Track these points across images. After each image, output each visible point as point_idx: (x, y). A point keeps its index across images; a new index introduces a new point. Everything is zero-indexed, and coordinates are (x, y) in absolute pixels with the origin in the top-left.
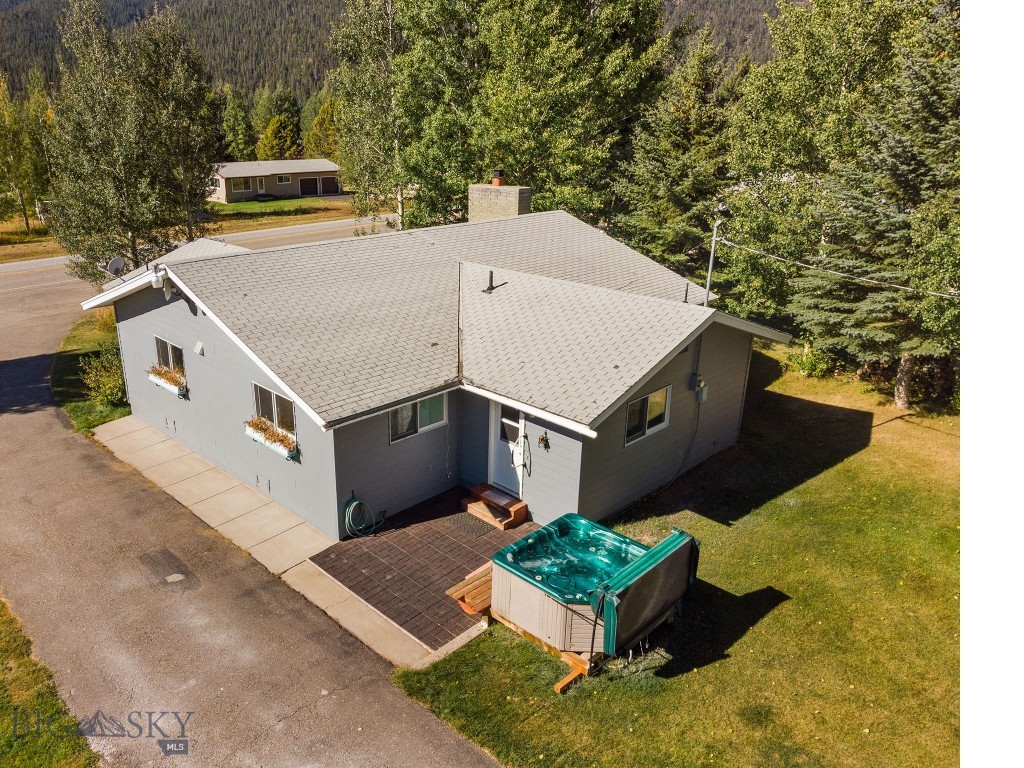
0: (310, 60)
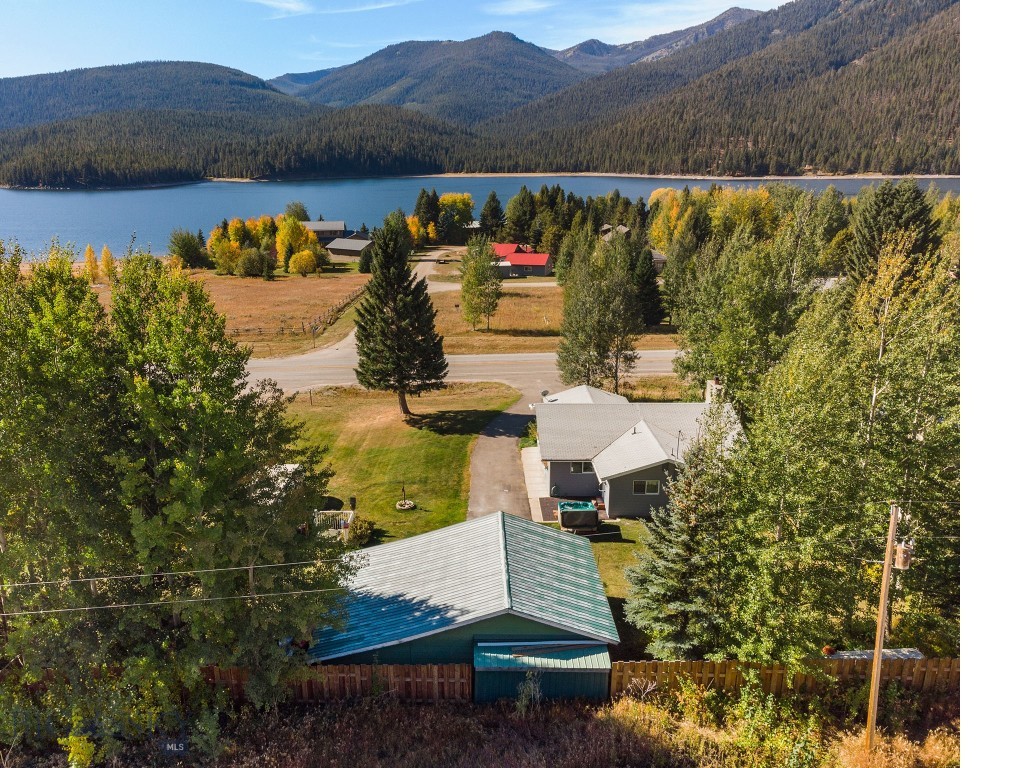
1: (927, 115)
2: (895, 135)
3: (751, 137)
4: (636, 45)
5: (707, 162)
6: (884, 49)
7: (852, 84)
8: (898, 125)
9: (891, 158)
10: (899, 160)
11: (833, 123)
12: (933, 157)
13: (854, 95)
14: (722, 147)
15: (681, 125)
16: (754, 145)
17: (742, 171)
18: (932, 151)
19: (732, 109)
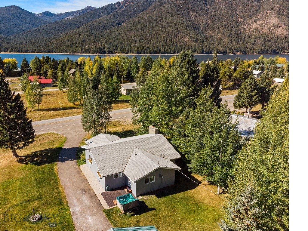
0: (165, 35)
1: (142, 39)
2: (136, 44)
3: (100, 43)
4: (62, 14)
5: (89, 50)
6: (130, 21)
7: (123, 30)
8: (136, 41)
9: (136, 50)
10: (138, 50)
11: (120, 40)
12: (145, 50)
13: (124, 32)
14: (92, 45)
15: (80, 39)
16: (101, 45)
17: (99, 52)
18: (145, 48)
19: (93, 34)
